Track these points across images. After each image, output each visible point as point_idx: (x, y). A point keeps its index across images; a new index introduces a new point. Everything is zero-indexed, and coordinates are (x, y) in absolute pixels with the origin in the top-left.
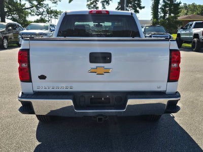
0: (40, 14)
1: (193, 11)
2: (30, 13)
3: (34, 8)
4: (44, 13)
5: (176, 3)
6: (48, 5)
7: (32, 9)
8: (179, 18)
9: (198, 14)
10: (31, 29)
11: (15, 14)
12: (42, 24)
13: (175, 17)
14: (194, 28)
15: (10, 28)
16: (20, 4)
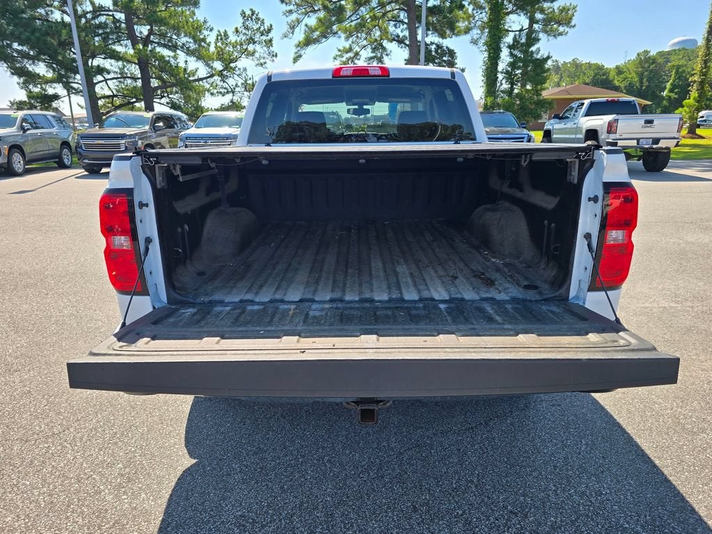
0: (228, 92)
1: (573, 77)
2: (208, 91)
3: (216, 78)
4: (237, 89)
5: (539, 57)
6: (245, 69)
7: (211, 80)
8: (545, 94)
9: (587, 84)
10: (206, 126)
11: (177, 92)
12: (232, 115)
13: (537, 92)
14: (588, 114)
15: (161, 124)
16: (185, 70)
